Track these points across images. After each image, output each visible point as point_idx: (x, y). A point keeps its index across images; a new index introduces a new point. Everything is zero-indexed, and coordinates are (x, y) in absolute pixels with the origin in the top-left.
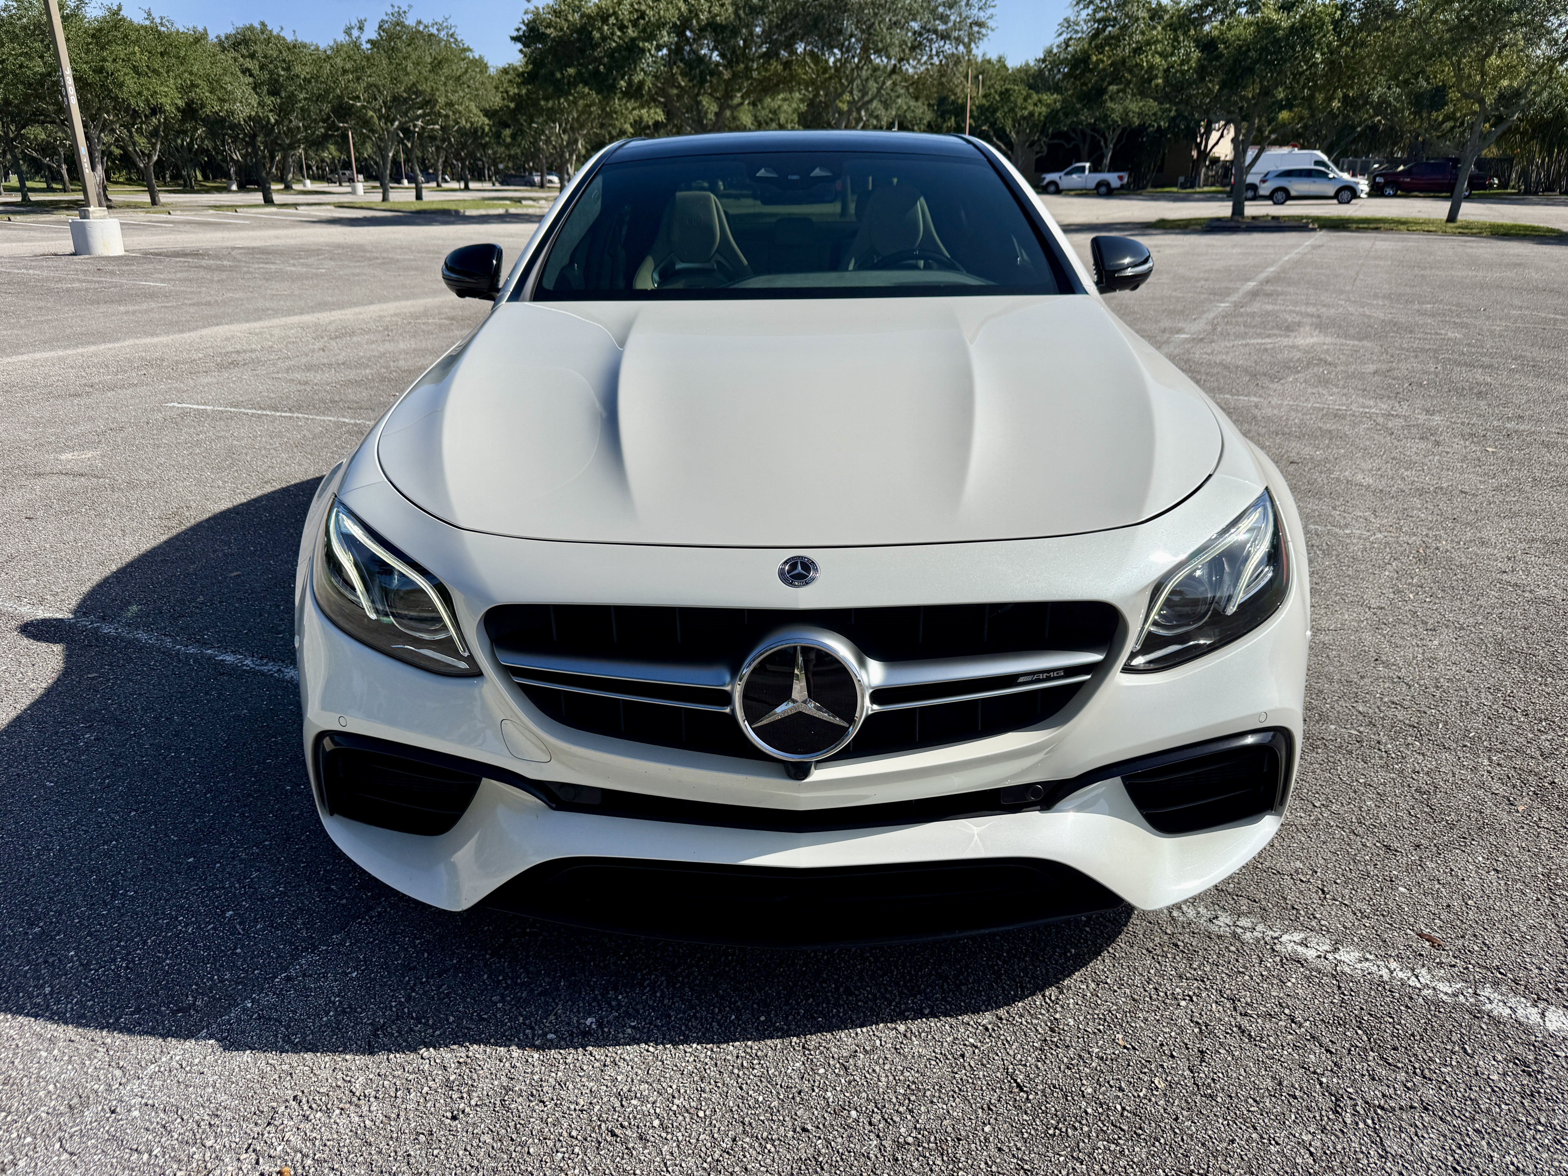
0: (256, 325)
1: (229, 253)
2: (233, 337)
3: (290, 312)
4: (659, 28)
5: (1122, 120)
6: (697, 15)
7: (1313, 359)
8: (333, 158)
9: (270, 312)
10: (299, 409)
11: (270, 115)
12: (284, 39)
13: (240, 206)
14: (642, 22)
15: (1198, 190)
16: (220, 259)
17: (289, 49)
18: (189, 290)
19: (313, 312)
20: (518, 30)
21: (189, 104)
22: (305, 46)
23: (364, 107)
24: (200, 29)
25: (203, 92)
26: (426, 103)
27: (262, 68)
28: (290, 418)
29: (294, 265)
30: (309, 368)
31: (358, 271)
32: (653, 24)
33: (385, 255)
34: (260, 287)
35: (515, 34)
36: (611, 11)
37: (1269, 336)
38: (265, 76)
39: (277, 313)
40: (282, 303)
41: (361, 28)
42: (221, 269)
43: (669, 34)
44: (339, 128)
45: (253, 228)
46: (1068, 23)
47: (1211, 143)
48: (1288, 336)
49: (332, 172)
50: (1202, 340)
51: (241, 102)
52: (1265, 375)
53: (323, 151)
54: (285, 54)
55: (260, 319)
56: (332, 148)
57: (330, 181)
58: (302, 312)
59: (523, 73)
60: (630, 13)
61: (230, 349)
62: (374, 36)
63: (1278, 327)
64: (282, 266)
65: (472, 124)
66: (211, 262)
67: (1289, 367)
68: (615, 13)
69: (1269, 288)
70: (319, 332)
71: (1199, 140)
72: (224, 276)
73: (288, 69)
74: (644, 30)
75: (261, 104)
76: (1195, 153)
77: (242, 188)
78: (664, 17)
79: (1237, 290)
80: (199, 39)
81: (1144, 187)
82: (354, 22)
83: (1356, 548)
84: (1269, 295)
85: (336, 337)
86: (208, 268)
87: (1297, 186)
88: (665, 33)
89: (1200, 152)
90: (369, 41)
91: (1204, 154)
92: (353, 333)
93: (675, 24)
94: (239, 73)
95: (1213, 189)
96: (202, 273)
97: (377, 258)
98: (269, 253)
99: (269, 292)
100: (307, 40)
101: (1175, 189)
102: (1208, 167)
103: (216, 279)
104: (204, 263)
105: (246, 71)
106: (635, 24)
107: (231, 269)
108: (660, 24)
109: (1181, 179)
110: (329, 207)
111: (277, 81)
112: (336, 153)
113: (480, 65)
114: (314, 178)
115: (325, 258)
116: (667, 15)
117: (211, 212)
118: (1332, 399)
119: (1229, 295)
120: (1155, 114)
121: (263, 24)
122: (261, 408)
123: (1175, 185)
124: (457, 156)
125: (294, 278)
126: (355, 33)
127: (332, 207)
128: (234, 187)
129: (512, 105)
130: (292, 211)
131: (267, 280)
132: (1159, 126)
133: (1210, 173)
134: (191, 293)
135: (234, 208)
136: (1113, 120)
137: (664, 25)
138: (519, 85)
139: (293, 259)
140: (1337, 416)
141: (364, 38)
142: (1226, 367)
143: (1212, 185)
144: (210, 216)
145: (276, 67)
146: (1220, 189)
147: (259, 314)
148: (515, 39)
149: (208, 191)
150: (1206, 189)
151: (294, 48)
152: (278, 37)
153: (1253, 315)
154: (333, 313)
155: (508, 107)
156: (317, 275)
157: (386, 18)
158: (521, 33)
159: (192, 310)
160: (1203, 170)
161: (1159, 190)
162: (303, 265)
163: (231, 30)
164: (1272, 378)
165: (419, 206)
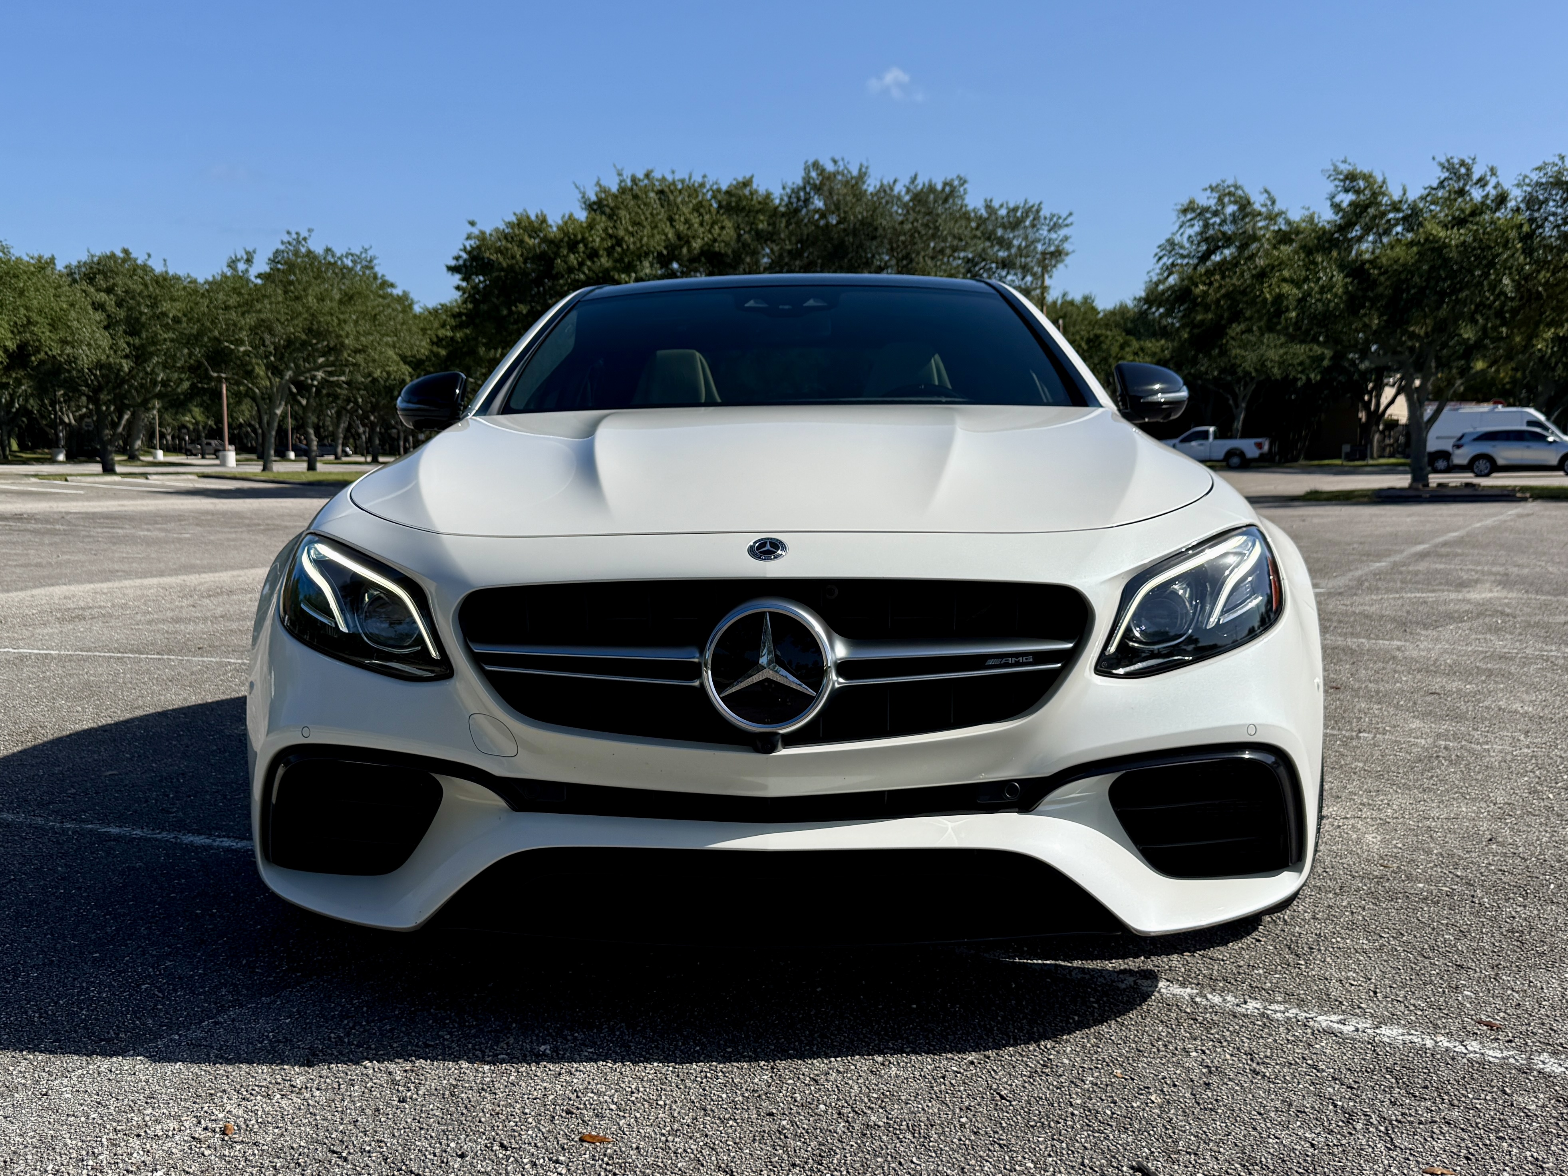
0: (105, 586)
1: (63, 517)
2: (74, 596)
3: (145, 575)
4: (639, 258)
5: (1256, 370)
6: (688, 242)
7: (1483, 610)
8: (197, 423)
9: (120, 574)
10: (170, 652)
11: (124, 362)
12: (152, 270)
13: (71, 475)
14: (619, 249)
15: (1371, 462)
16: (51, 523)
17: (157, 282)
18: (13, 552)
19: (177, 574)
20: (457, 258)
21: (22, 347)
22: (177, 278)
23: (246, 353)
24: (47, 256)
25: (43, 332)
26: (329, 351)
27: (119, 304)
28: (159, 659)
29: (148, 530)
30: (178, 620)
31: (234, 536)
32: (633, 253)
33: (269, 522)
34: (105, 550)
35: (453, 263)
36: (579, 237)
37: (1433, 591)
38: (122, 314)
39: (128, 574)
40: (134, 565)
41: (249, 261)
42: (54, 533)
43: (652, 265)
44: (211, 378)
45: (89, 499)
46: (1171, 245)
47: (1384, 401)
48: (1459, 592)
49: (192, 442)
50: (1340, 594)
51: (89, 345)
52: (1417, 623)
53: (184, 415)
54: (151, 289)
55: (107, 580)
56: (197, 411)
57: (189, 453)
58: (162, 574)
59: (460, 314)
60: (602, 239)
61: (72, 606)
62: (266, 269)
63: (1448, 583)
64: (133, 531)
65: (388, 373)
66: (40, 526)
67: (1451, 617)
68: (583, 239)
69: (1444, 550)
70: (186, 592)
71: (1366, 398)
72: (57, 539)
73: (154, 305)
74: (620, 260)
75: (114, 347)
76: (1362, 415)
77: (71, 458)
78: (647, 244)
79: (1402, 552)
80: (44, 266)
81: (1296, 459)
82: (241, 254)
83: (1494, 759)
84: (1441, 556)
85: (210, 596)
86: (35, 532)
87: (1505, 453)
88: (646, 264)
89: (1369, 414)
90: (259, 276)
91: (1376, 416)
92: (231, 592)
93: (660, 254)
94: (89, 307)
95: (1392, 460)
96: (28, 536)
97: (259, 525)
98: (116, 518)
99: (117, 555)
100: (182, 273)
101: (1338, 462)
102: (1382, 432)
103: (47, 542)
104: (29, 526)
105: (98, 306)
106: (610, 251)
107: (65, 533)
108: (642, 254)
109: (1346, 448)
110: (190, 477)
111: (137, 320)
112: (200, 418)
113: (405, 302)
114: (167, 450)
115: (190, 524)
116: (652, 243)
117: (33, 480)
118: (1499, 644)
119: (1389, 555)
120: (1301, 364)
121: (126, 251)
122: (119, 652)
123: (1338, 457)
124: (364, 418)
125: (148, 542)
126: (241, 266)
127: (195, 477)
128: (61, 457)
129: (443, 352)
130: (142, 481)
131: (114, 544)
132: (1309, 379)
133: (1387, 441)
134: (15, 554)
135: (64, 477)
136: (1244, 370)
137: (647, 254)
138: (453, 329)
139: (147, 524)
140: (1502, 657)
141: (253, 272)
142: (1367, 617)
143: (1391, 456)
144: (32, 486)
145: (139, 304)
146: (1402, 461)
147: (108, 575)
148: (451, 269)
149: (25, 462)
150: (1382, 461)
151: (164, 282)
152: (145, 268)
153: (1416, 573)
154: (203, 575)
155: (437, 355)
156: (180, 540)
157: (282, 247)
158: (461, 262)
159: (18, 570)
160: (1377, 437)
161: (1316, 462)
162: (160, 530)
163: (84, 258)
164: (1426, 627)
165: (311, 477)
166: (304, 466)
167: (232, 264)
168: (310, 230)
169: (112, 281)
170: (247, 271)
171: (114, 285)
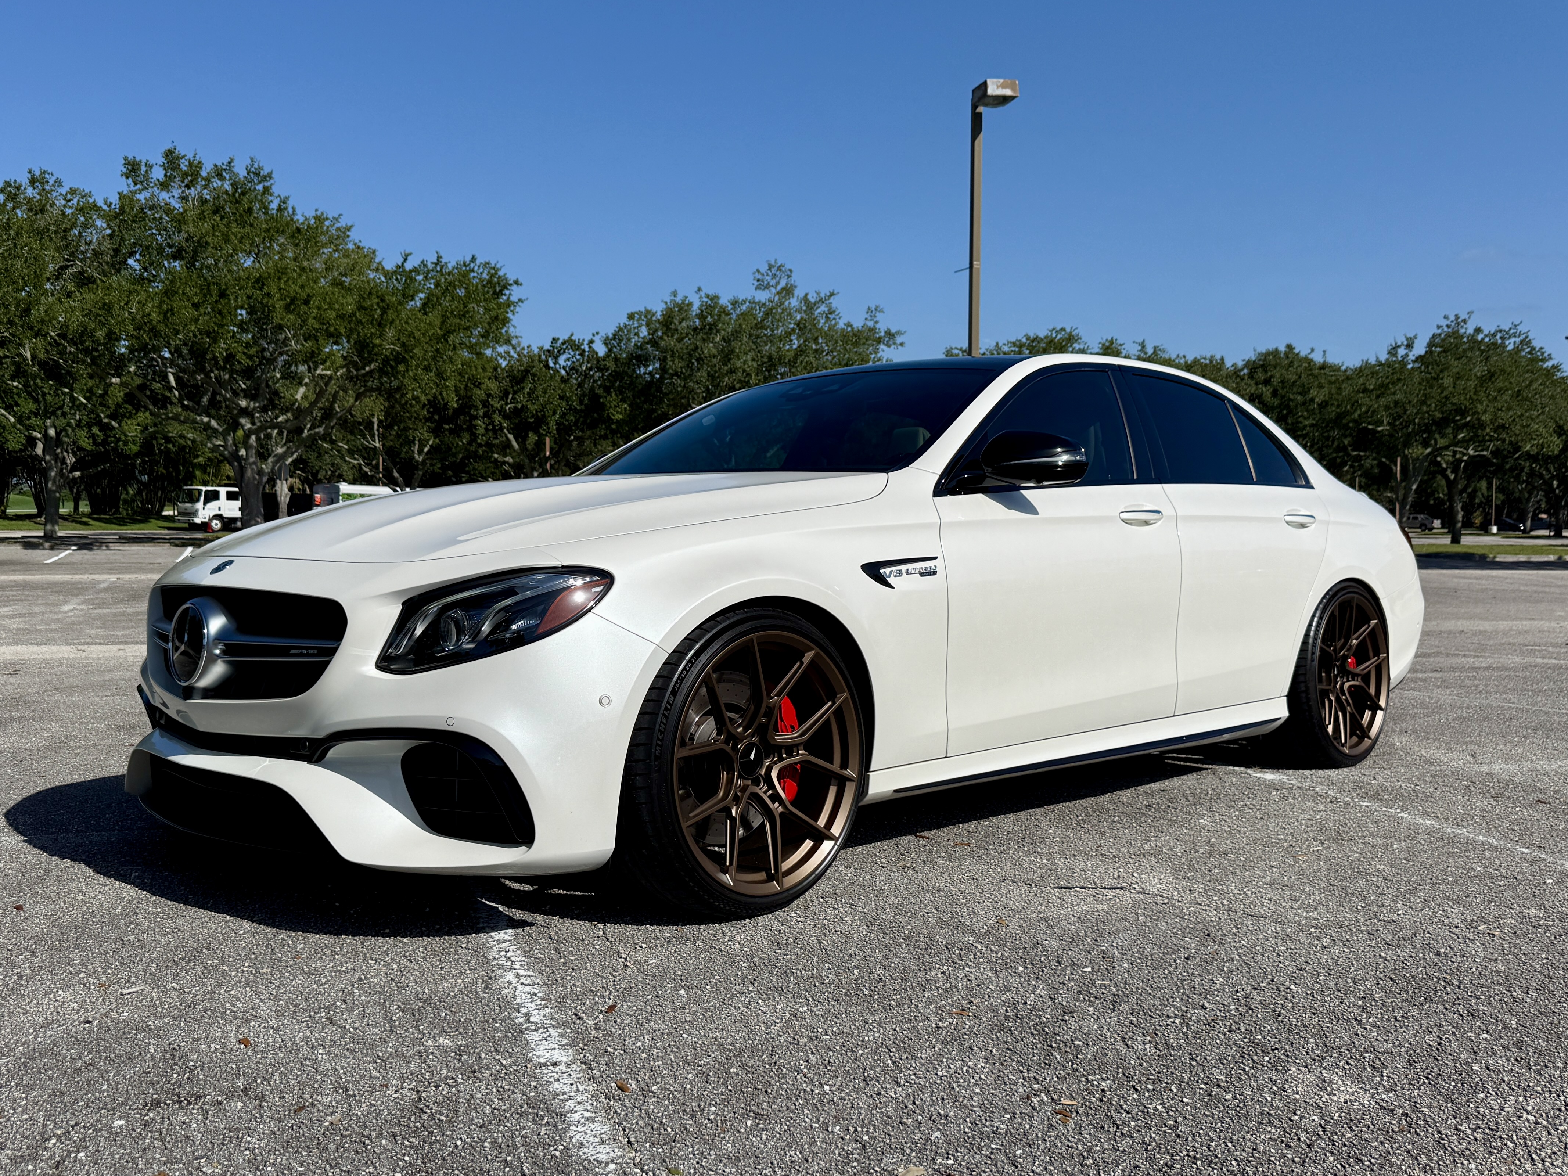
12: (1310, 361)
17: (1313, 371)
22: (1332, 367)
24: (1218, 355)
41: (1409, 346)
62: (1423, 352)
90: (1417, 359)
100: (1337, 361)
121: (1290, 347)
126: (1402, 352)
141: (1412, 356)
152: (1304, 360)
157: (1440, 331)
165: (1456, 549)
166: (1447, 540)
167: (1393, 351)
168: (1470, 313)
169: (1269, 373)
170: (1407, 355)
171: (1272, 376)
